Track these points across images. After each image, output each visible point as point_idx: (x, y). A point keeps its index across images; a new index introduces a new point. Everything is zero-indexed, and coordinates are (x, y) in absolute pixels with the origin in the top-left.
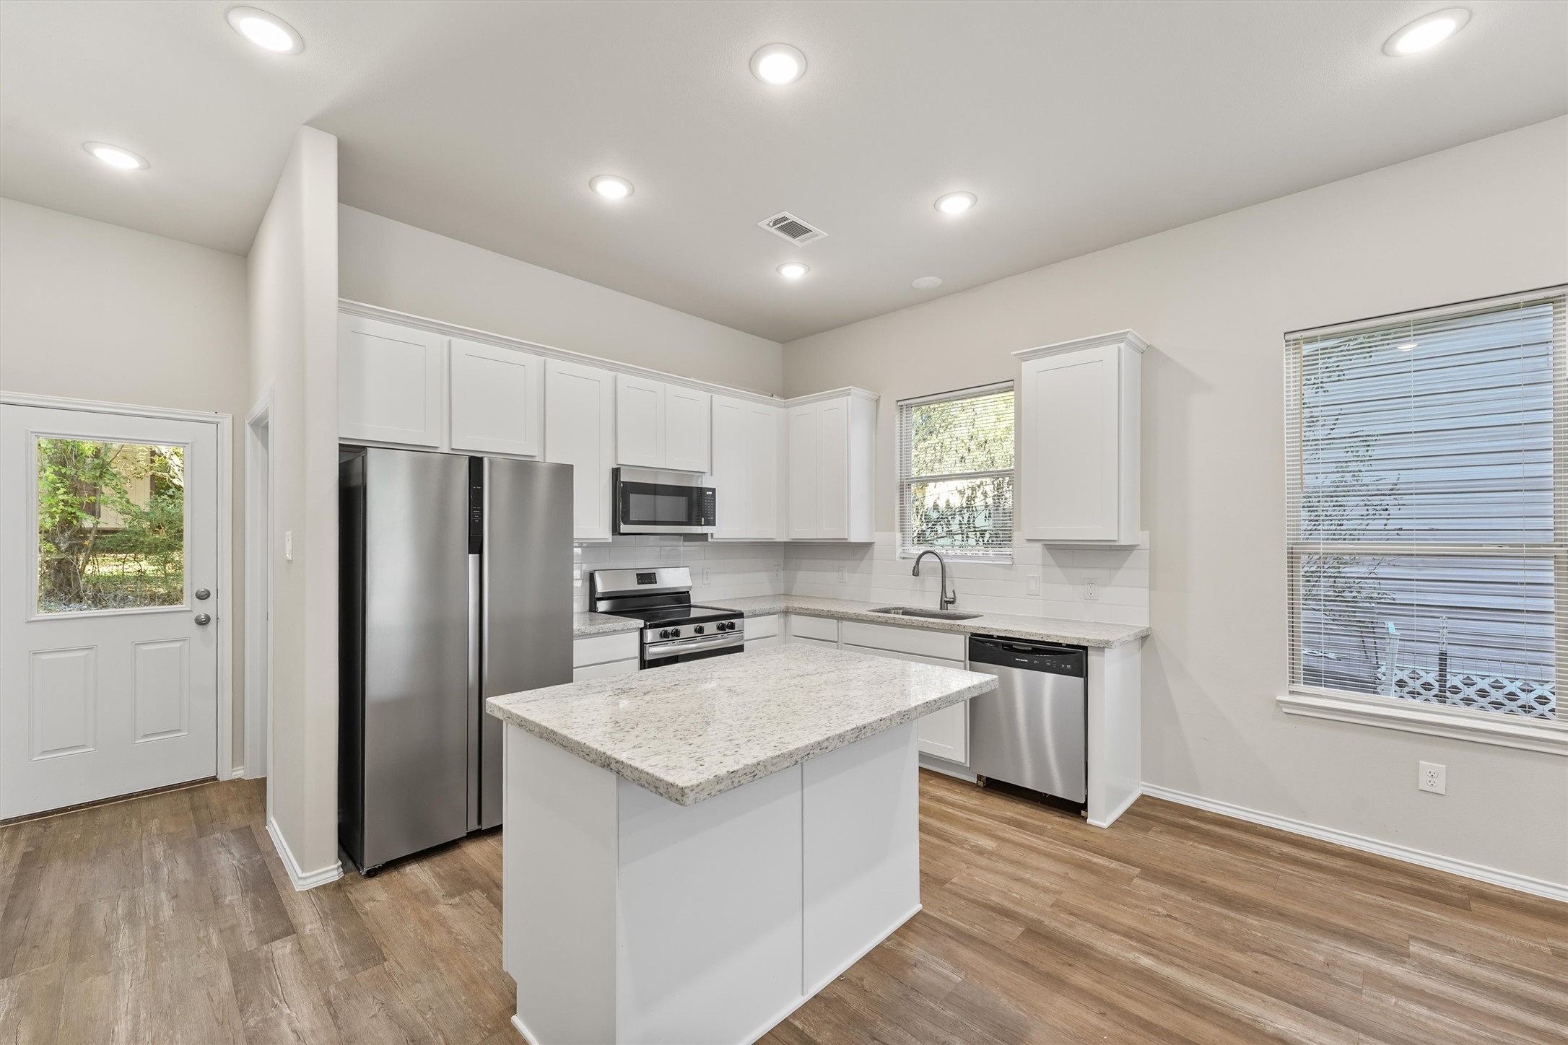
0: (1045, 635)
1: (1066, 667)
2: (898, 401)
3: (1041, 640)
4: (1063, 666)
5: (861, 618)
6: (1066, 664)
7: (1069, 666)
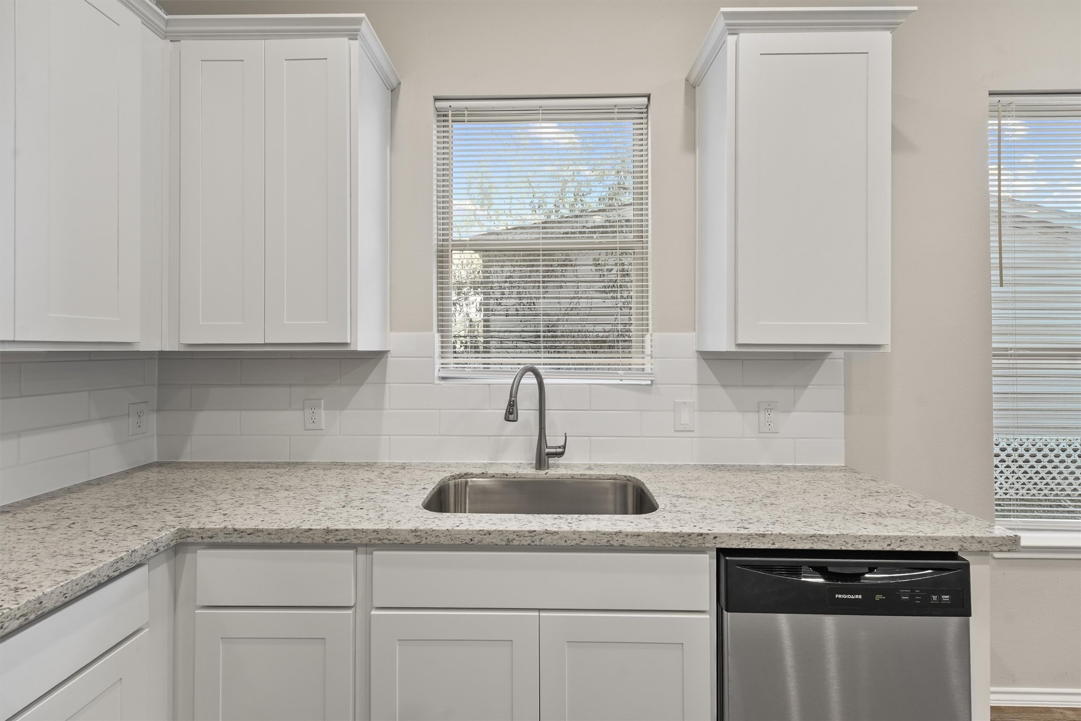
0: (896, 538)
1: (940, 599)
2: (437, 99)
3: (888, 548)
4: (935, 598)
5: (432, 540)
6: (940, 594)
7: (946, 597)
